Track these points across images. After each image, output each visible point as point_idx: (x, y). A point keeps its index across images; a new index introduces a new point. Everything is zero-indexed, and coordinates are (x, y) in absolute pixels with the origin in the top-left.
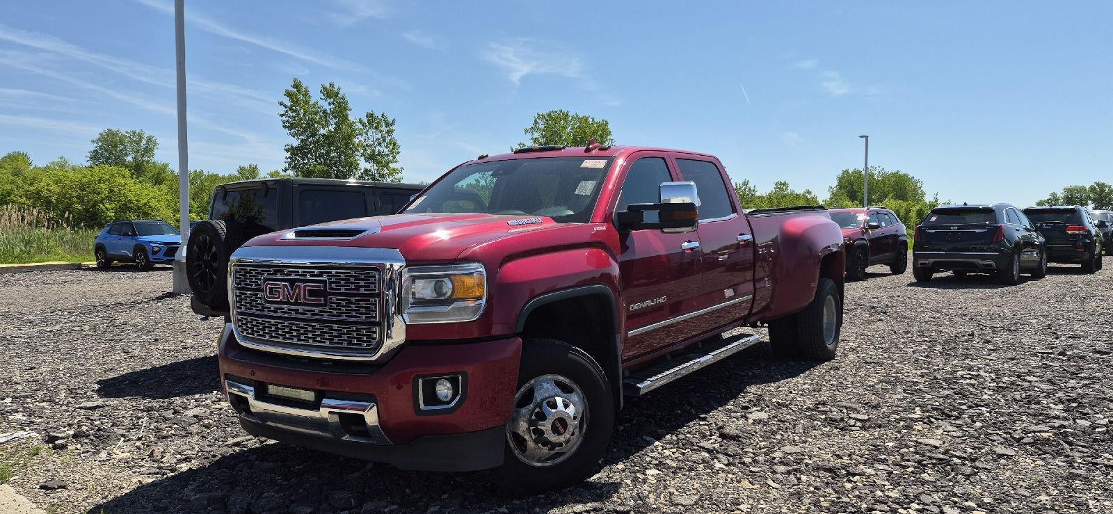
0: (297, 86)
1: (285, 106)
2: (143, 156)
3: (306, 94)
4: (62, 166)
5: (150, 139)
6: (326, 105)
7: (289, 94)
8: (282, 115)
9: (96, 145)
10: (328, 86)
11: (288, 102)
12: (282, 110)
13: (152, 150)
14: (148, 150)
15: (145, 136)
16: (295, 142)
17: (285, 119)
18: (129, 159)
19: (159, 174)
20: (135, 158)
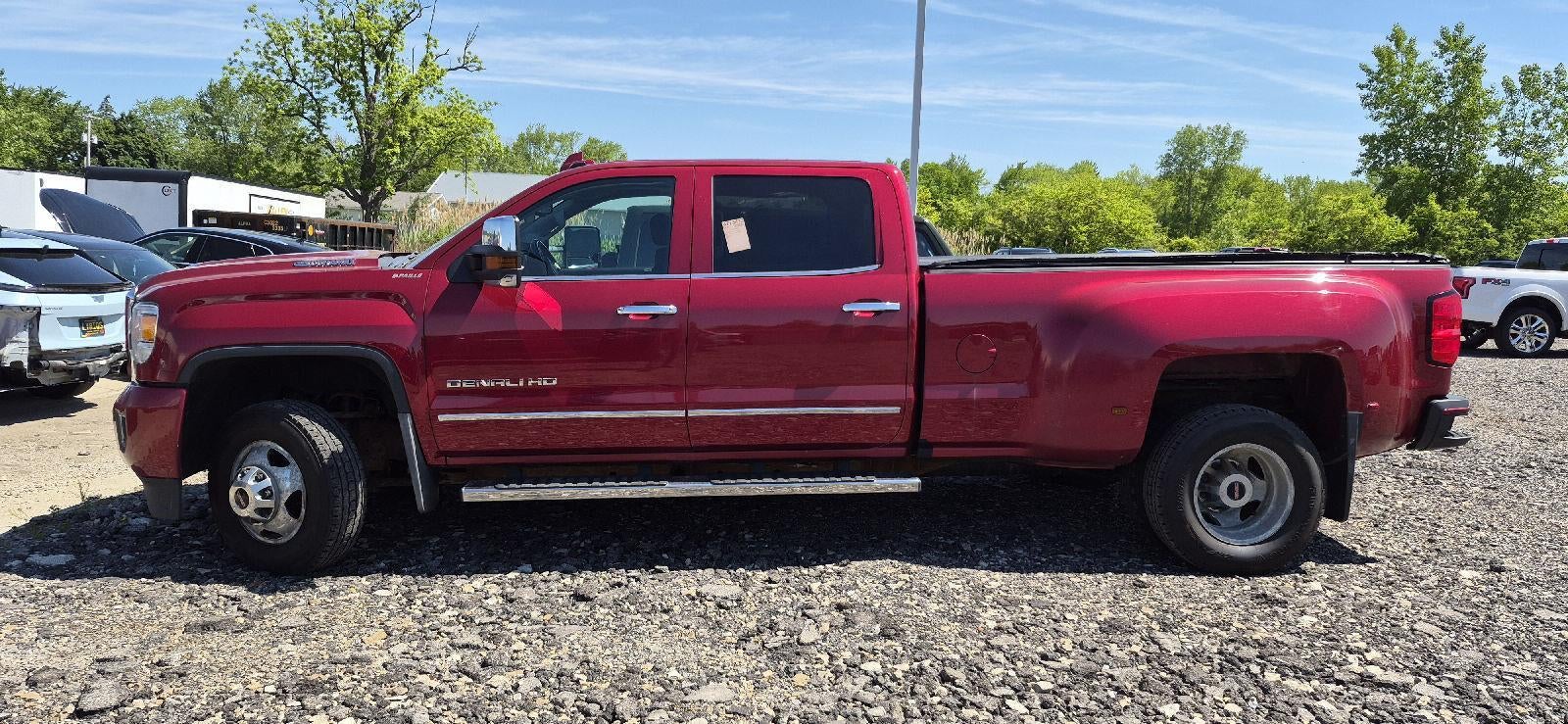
0: (1397, 38)
1: (1369, 72)
2: (1225, 158)
3: (1410, 51)
4: (1132, 177)
5: (1237, 135)
6: (1440, 65)
7: (1378, 53)
8: (1361, 87)
9: (1170, 147)
10: (1451, 31)
11: (1374, 64)
12: (1364, 79)
13: (1239, 150)
14: (1234, 150)
15: (1233, 130)
16: (1378, 129)
17: (1365, 92)
18: (1208, 164)
19: (1247, 182)
20: (1215, 163)
